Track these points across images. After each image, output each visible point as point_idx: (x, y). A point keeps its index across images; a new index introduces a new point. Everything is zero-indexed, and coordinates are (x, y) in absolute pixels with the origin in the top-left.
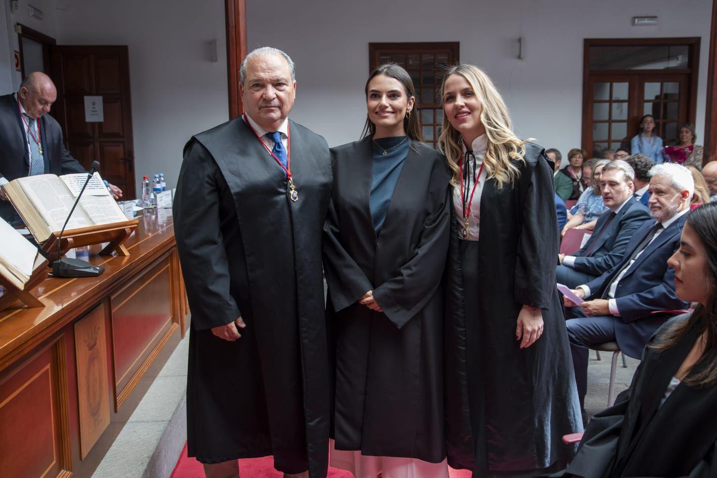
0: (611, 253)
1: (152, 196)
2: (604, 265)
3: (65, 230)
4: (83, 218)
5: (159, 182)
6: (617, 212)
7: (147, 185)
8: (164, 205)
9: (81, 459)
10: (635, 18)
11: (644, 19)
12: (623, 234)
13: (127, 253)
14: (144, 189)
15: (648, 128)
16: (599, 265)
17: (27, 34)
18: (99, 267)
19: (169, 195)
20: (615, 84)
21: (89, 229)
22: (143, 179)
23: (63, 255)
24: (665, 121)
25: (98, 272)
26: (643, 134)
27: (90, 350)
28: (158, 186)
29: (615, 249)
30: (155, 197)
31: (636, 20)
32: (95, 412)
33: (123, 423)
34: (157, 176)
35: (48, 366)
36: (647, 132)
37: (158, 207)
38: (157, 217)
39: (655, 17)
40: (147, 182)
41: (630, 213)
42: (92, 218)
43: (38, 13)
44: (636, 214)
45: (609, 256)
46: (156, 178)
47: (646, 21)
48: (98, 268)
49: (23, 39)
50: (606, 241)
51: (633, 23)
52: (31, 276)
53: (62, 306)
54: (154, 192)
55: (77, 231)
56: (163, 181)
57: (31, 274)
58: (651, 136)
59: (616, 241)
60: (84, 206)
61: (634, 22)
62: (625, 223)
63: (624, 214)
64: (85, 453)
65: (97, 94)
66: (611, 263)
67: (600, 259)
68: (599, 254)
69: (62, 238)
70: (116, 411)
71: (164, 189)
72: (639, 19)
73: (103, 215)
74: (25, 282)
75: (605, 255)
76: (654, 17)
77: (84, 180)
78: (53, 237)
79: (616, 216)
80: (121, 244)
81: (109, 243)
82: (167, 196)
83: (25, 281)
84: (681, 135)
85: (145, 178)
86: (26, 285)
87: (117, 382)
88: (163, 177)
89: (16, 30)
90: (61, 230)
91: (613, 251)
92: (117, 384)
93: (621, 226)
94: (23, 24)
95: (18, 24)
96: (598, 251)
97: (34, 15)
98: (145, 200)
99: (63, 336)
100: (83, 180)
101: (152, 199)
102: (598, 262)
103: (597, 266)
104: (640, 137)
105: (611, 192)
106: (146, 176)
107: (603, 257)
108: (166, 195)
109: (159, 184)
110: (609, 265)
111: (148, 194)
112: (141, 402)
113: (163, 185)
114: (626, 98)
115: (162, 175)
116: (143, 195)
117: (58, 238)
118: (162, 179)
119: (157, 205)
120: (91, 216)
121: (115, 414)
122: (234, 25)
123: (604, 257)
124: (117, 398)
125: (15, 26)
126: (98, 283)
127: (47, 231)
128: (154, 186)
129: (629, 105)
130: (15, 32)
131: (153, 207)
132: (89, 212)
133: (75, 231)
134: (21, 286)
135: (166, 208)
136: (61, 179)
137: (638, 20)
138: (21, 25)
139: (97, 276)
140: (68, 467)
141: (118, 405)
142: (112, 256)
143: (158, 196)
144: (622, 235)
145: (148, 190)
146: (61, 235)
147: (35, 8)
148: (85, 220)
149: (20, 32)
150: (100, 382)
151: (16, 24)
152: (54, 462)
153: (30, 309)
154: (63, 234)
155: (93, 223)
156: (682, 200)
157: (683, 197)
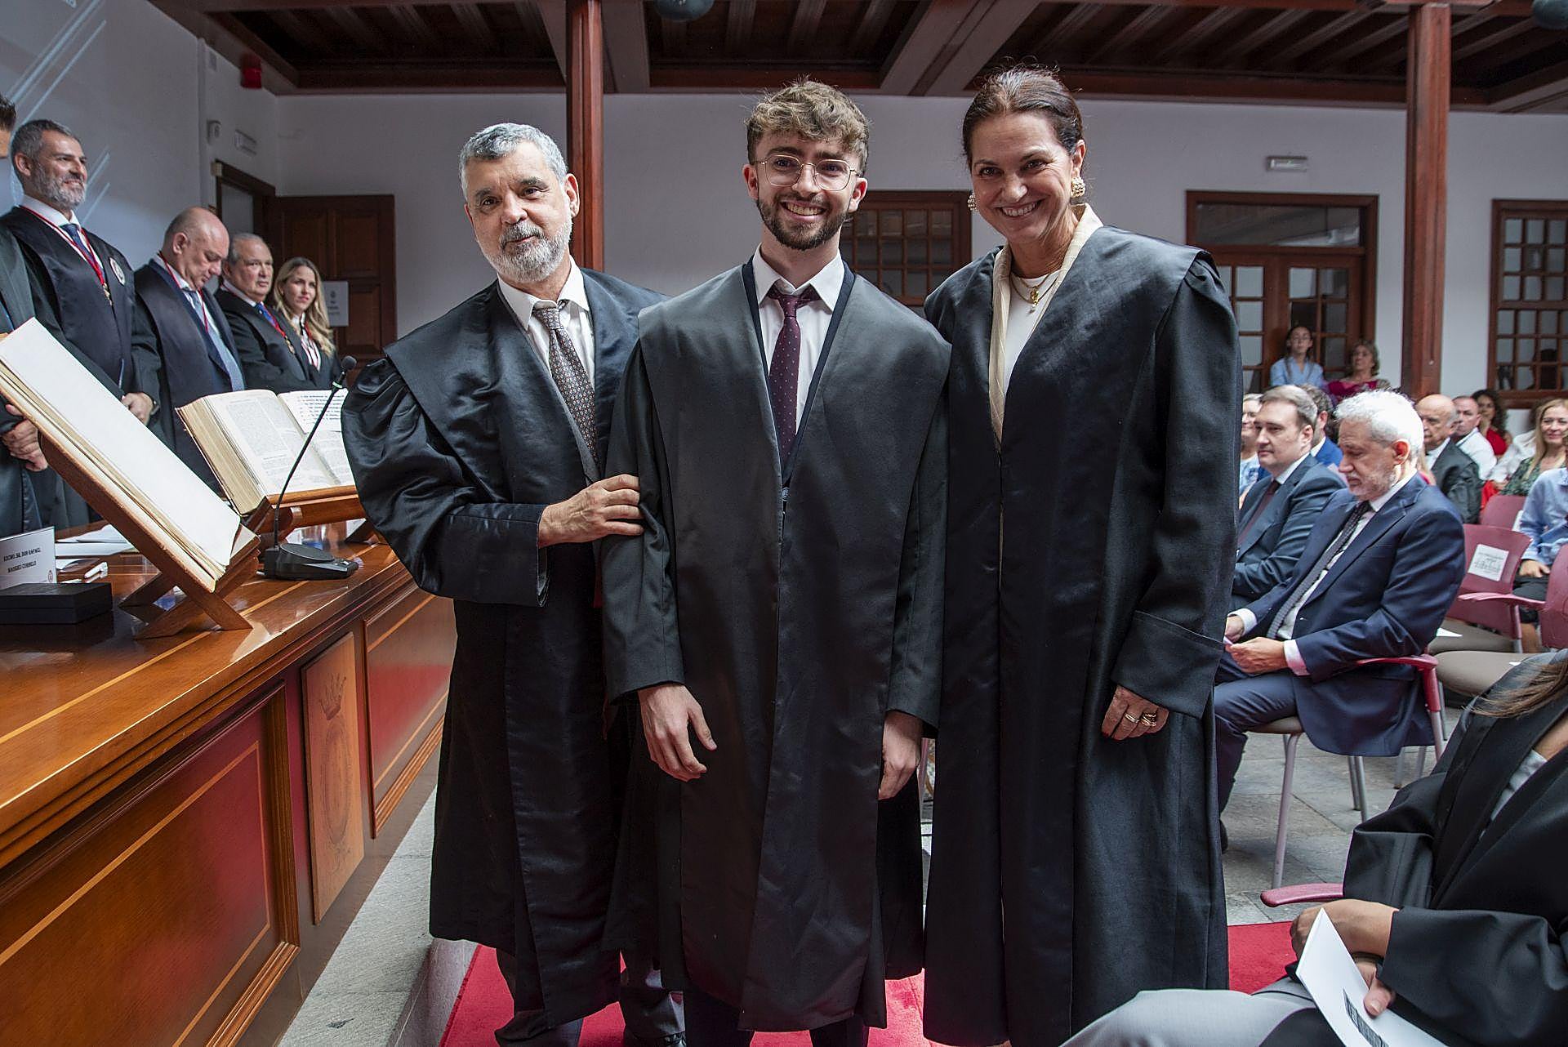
0: (1273, 555)
2: (1261, 576)
3: (286, 492)
4: (319, 472)
6: (1282, 480)
9: (314, 923)
10: (1270, 158)
11: (1285, 160)
12: (1297, 520)
15: (1299, 348)
16: (1254, 576)
17: (230, 178)
18: (348, 561)
20: (1239, 269)
21: (330, 492)
23: (283, 539)
24: (1324, 335)
25: (347, 571)
26: (1291, 358)
27: (329, 719)
29: (1281, 548)
31: (1273, 161)
32: (338, 838)
33: (387, 858)
35: (255, 746)
36: (1298, 355)
39: (1304, 158)
41: (1310, 483)
42: (335, 473)
43: (250, 143)
44: (1320, 484)
45: (1271, 560)
47: (1289, 165)
48: (347, 564)
49: (224, 186)
50: (1264, 534)
51: (1268, 167)
52: (227, 567)
55: (309, 495)
57: (228, 563)
58: (1305, 361)
59: (1282, 533)
60: (322, 450)
61: (1269, 164)
62: (1301, 501)
63: (1295, 485)
64: (322, 909)
65: (340, 279)
66: (1274, 573)
67: (1254, 567)
68: (1252, 557)
69: (281, 506)
70: (373, 837)
72: (1278, 160)
74: (216, 578)
75: (1264, 559)
76: (1300, 159)
77: (323, 402)
78: (265, 502)
79: (1281, 487)
81: (364, 520)
83: (217, 575)
84: (1354, 358)
86: (218, 583)
87: (377, 779)
89: (213, 171)
90: (280, 492)
91: (1278, 551)
92: (375, 785)
93: (1290, 506)
94: (225, 161)
95: (217, 161)
96: (1250, 551)
97: (244, 147)
99: (284, 688)
100: (320, 402)
102: (1252, 571)
103: (1250, 578)
104: (1287, 363)
105: (1270, 443)
107: (1260, 563)
110: (1272, 576)
112: (416, 819)
114: (1260, 294)
117: (274, 507)
120: (332, 468)
121: (372, 840)
122: (582, 151)
123: (1263, 563)
124: (376, 812)
125: (212, 164)
126: (346, 590)
127: (256, 493)
129: (1264, 304)
130: (212, 174)
132: (329, 462)
133: (304, 495)
134: (211, 586)
136: (281, 400)
137: (1276, 163)
138: (223, 163)
139: (345, 578)
140: (292, 936)
141: (377, 823)
142: (368, 545)
144: (1294, 523)
146: (280, 501)
147: (245, 135)
148: (322, 475)
149: (220, 174)
150: (347, 780)
151: (213, 160)
152: (268, 926)
153: (226, 633)
154: (283, 499)
155: (338, 481)
156: (1398, 460)
157: (1398, 454)
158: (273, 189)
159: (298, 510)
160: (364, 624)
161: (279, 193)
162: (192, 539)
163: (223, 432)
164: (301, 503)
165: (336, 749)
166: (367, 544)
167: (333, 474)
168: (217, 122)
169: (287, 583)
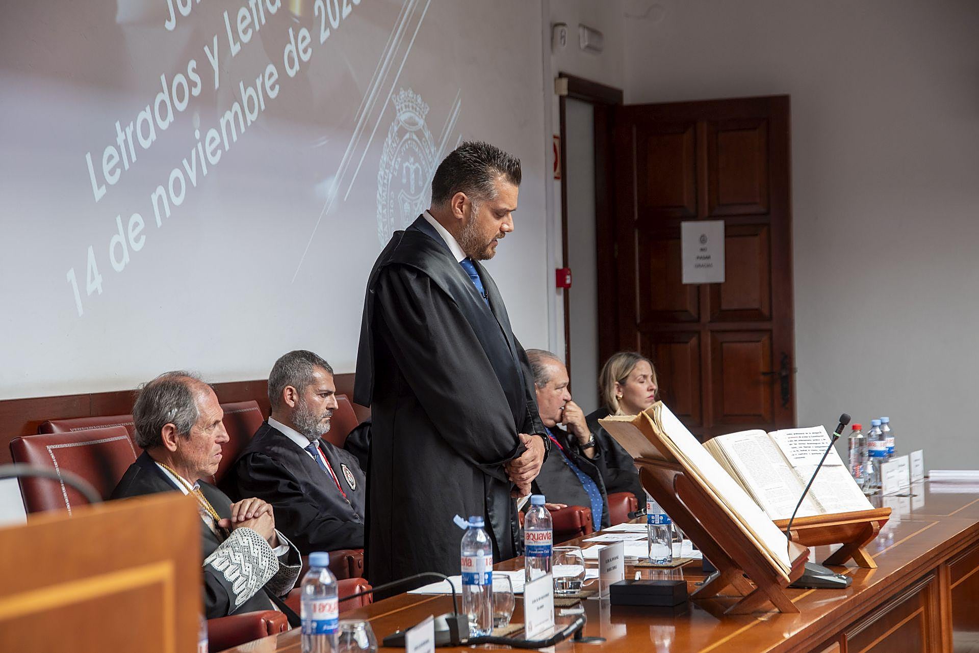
1: (870, 470)
5: (881, 437)
7: (861, 443)
8: (896, 489)
13: (872, 564)
14: (852, 451)
17: (577, 92)
19: (904, 465)
21: (820, 519)
25: (845, 582)
28: (880, 446)
30: (878, 470)
34: (878, 422)
37: (884, 493)
40: (860, 436)
43: (596, 39)
46: (874, 427)
48: (844, 578)
49: (568, 105)
52: (791, 568)
53: (789, 634)
55: (804, 521)
56: (891, 434)
57: (791, 566)
65: (711, 217)
71: (890, 453)
73: (836, 497)
80: (862, 548)
81: (842, 545)
82: (901, 468)
89: (556, 88)
90: (791, 517)
95: (561, 75)
97: (589, 47)
106: (858, 424)
108: (900, 466)
109: (881, 442)
111: (861, 463)
113: (889, 442)
115: (886, 420)
118: (887, 429)
119: (882, 488)
120: (818, 498)
125: (556, 79)
128: (870, 445)
130: (556, 92)
132: (815, 493)
133: (801, 521)
134: (787, 578)
135: (899, 496)
136: (772, 438)
138: (567, 76)
143: (884, 467)
145: (862, 454)
146: (790, 525)
147: (588, 29)
148: (810, 504)
149: (565, 92)
151: (557, 75)
153: (783, 615)
155: (825, 511)
158: (619, 93)
159: (796, 533)
160: (845, 638)
161: (628, 100)
163: (732, 467)
166: (844, 566)
167: (819, 503)
168: (563, 24)
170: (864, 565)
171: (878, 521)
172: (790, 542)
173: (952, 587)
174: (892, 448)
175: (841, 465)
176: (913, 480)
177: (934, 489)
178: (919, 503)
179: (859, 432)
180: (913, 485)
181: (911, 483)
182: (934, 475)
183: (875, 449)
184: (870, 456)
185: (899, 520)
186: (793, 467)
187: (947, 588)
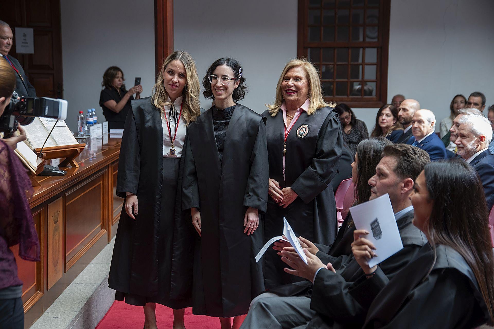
1: (86, 129)
3: (43, 147)
5: (91, 117)
7: (82, 118)
8: (96, 136)
9: (47, 290)
13: (77, 166)
14: (79, 122)
19: (100, 127)
21: (55, 148)
22: (79, 113)
25: (64, 173)
27: (55, 224)
28: (91, 120)
30: (89, 129)
32: (55, 265)
33: (69, 284)
34: (90, 111)
37: (91, 138)
38: (89, 147)
40: (82, 116)
42: (56, 141)
46: (89, 112)
48: (64, 171)
52: (37, 168)
54: (87, 125)
55: (49, 149)
56: (95, 115)
64: (50, 286)
65: (28, 26)
70: (65, 272)
71: (95, 123)
73: (63, 139)
80: (73, 159)
81: (66, 158)
82: (98, 129)
83: (35, 170)
85: (80, 113)
87: (67, 253)
88: (94, 111)
90: (42, 147)
92: (67, 255)
98: (80, 131)
101: (86, 131)
106: (81, 111)
108: (98, 128)
109: (92, 118)
111: (82, 126)
112: (79, 275)
113: (95, 118)
115: (94, 110)
116: (78, 127)
118: (94, 113)
119: (90, 136)
121: (64, 273)
124: (66, 264)
128: (87, 119)
131: (86, 137)
132: (54, 137)
133: (47, 149)
135: (98, 139)
139: (63, 176)
140: (41, 290)
141: (67, 268)
143: (92, 128)
145: (83, 123)
146: (42, 150)
148: (52, 142)
150: (59, 247)
152: (35, 283)
154: (43, 150)
155: (57, 144)
156: (480, 143)
157: (480, 141)
159: (45, 154)
160: (65, 195)
162: (28, 160)
164: (46, 152)
165: (56, 235)
166: (66, 167)
169: (44, 177)
170: (74, 166)
171: (80, 149)
172: (38, 158)
173: (113, 174)
174: (96, 121)
175: (66, 127)
176: (104, 133)
177: (112, 136)
178: (106, 141)
179: (82, 114)
180: (104, 135)
181: (103, 134)
182: (112, 131)
183: (89, 121)
184: (87, 123)
185: (97, 148)
186: (45, 127)
187: (112, 174)
